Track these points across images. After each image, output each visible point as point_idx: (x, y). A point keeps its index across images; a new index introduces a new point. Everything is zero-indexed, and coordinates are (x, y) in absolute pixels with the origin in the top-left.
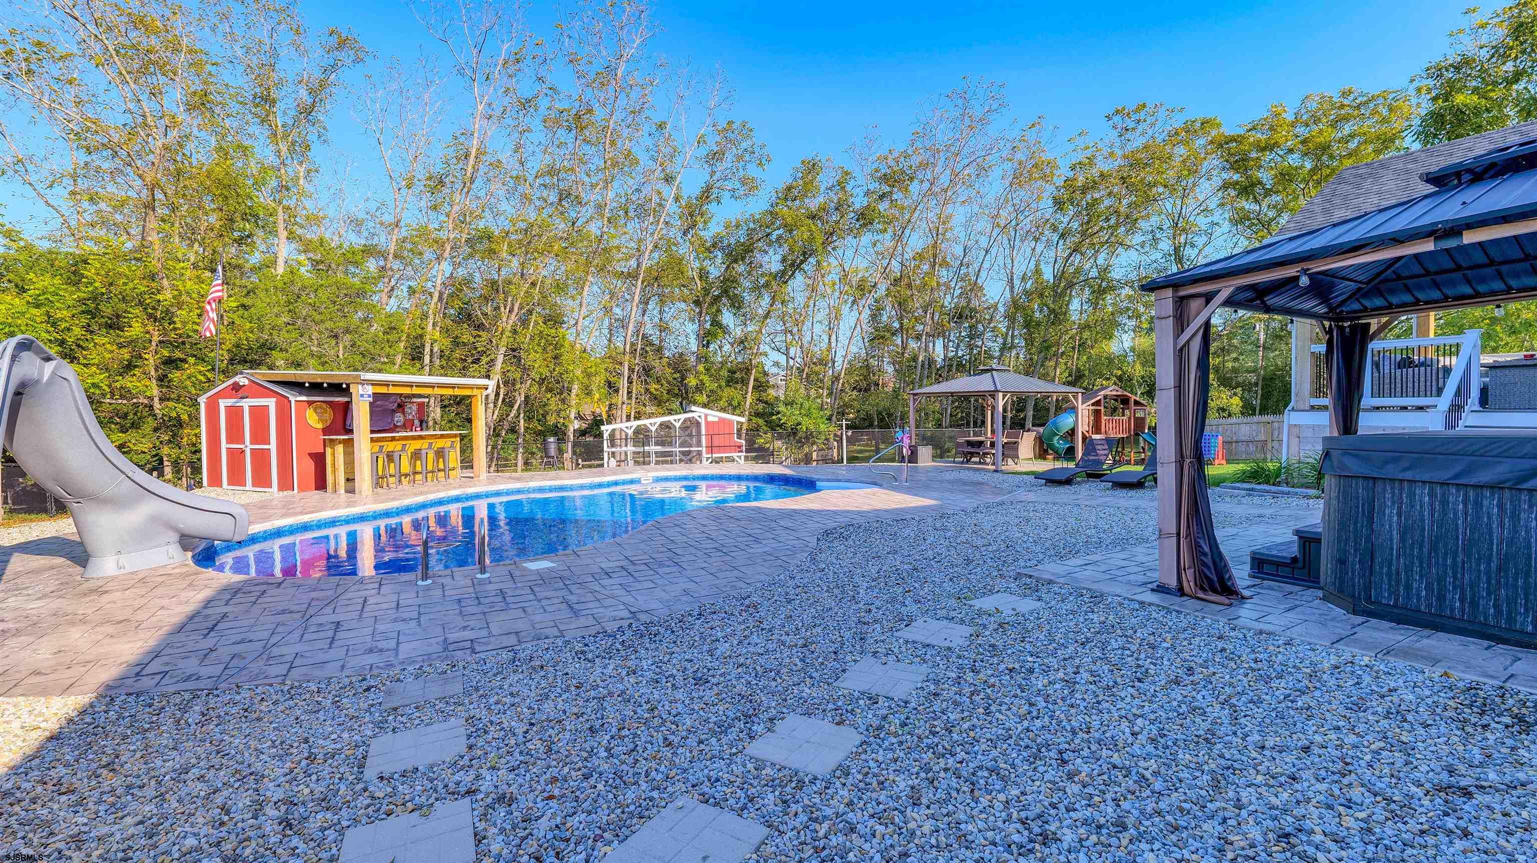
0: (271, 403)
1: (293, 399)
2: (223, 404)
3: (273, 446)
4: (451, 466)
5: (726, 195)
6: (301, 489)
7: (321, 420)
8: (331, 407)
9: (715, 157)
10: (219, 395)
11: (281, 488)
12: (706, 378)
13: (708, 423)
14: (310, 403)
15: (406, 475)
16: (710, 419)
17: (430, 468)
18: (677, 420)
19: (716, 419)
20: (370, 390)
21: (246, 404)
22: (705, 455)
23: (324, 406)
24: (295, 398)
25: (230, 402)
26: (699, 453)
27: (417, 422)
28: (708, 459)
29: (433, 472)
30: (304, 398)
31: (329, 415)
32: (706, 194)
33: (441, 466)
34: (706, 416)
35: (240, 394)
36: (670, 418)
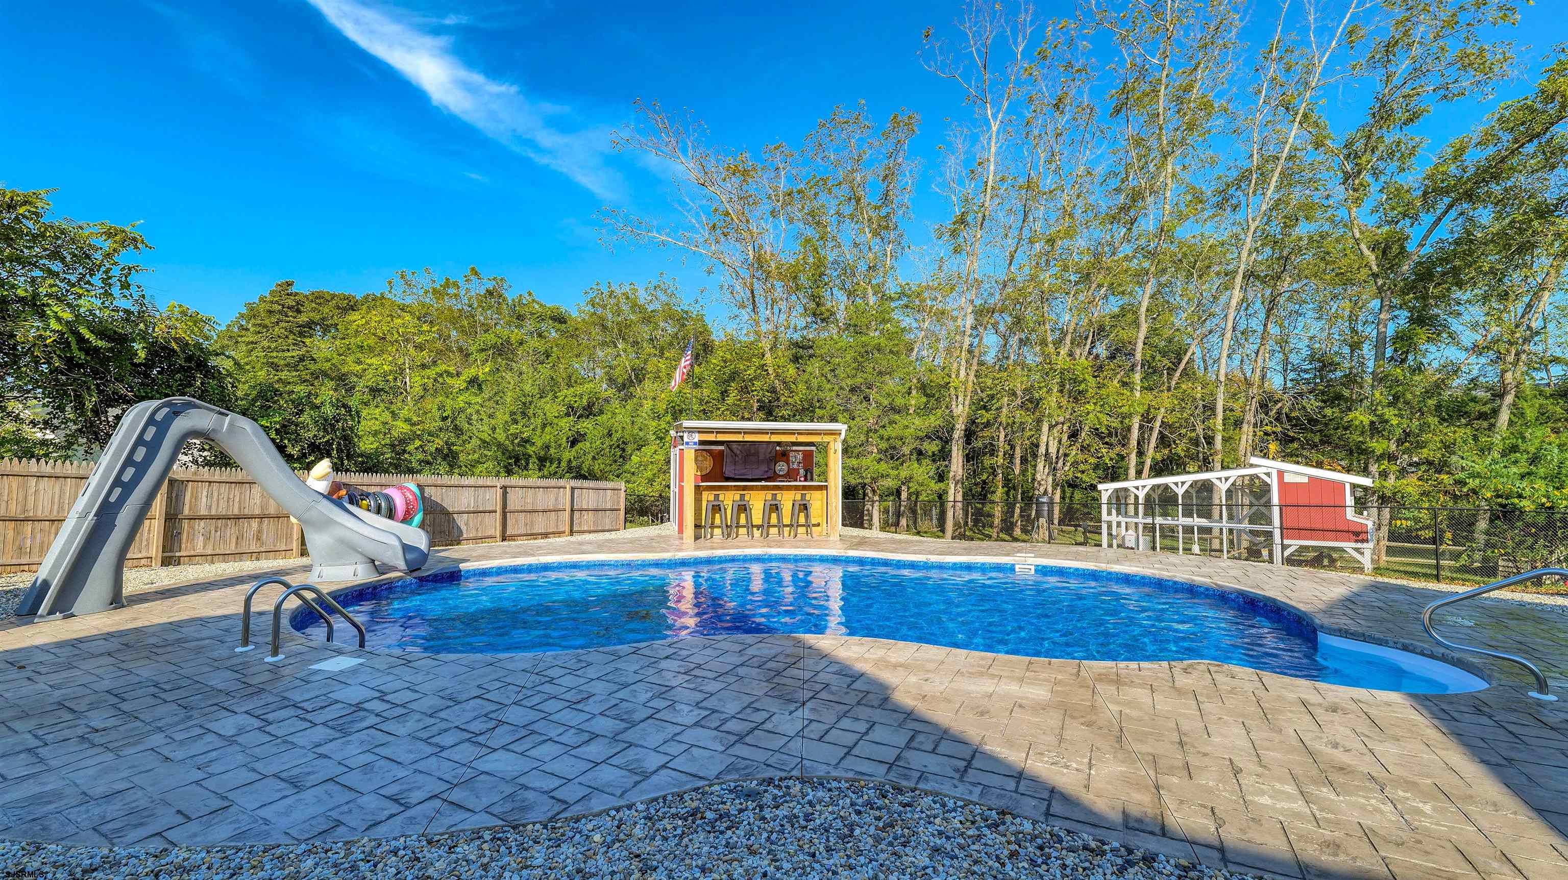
4: (814, 521)
7: (699, 468)
8: (711, 455)
13: (1284, 485)
15: (758, 527)
16: (1288, 478)
17: (787, 521)
18: (1223, 478)
20: (697, 437)
22: (1280, 540)
23: (705, 454)
26: (1270, 536)
27: (802, 472)
28: (1286, 547)
29: (791, 526)
31: (708, 463)
33: (802, 520)
34: (1281, 474)
36: (1209, 476)
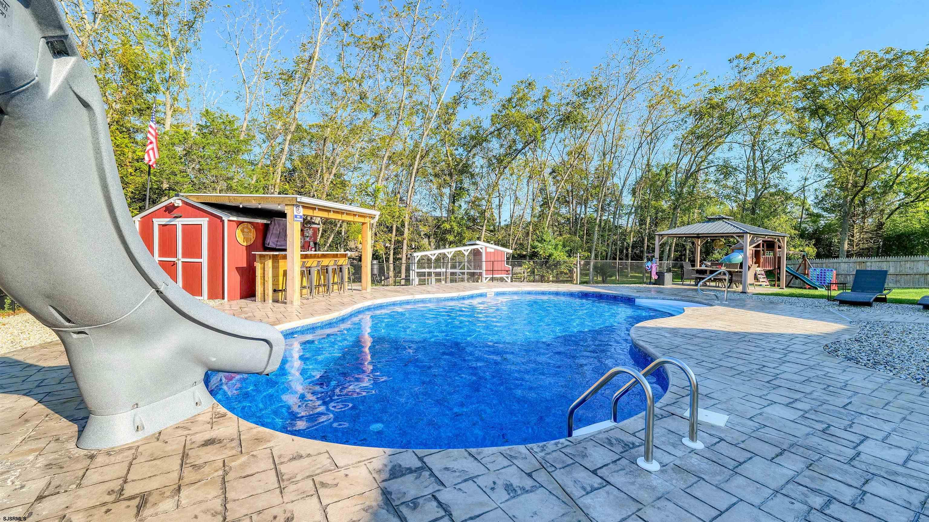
0: (204, 222)
1: (225, 219)
2: (157, 222)
3: (204, 260)
5: (470, 102)
6: (230, 299)
7: (245, 239)
8: (254, 227)
9: (464, 76)
10: (155, 214)
11: (212, 296)
12: (454, 224)
13: (487, 253)
14: (239, 223)
16: (489, 250)
18: (466, 250)
19: (493, 251)
20: (302, 212)
21: (179, 223)
22: (484, 276)
23: (249, 225)
24: (226, 217)
25: (164, 221)
26: (481, 274)
27: (312, 244)
28: (486, 278)
30: (235, 219)
31: (252, 235)
32: (457, 101)
34: (486, 247)
35: (175, 213)
36: (462, 249)
